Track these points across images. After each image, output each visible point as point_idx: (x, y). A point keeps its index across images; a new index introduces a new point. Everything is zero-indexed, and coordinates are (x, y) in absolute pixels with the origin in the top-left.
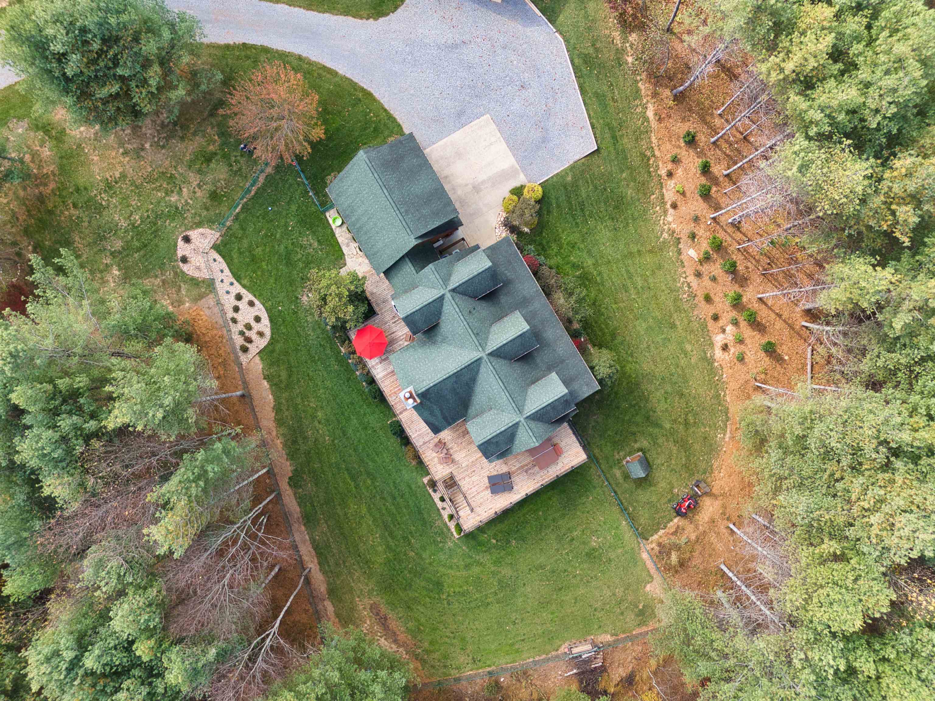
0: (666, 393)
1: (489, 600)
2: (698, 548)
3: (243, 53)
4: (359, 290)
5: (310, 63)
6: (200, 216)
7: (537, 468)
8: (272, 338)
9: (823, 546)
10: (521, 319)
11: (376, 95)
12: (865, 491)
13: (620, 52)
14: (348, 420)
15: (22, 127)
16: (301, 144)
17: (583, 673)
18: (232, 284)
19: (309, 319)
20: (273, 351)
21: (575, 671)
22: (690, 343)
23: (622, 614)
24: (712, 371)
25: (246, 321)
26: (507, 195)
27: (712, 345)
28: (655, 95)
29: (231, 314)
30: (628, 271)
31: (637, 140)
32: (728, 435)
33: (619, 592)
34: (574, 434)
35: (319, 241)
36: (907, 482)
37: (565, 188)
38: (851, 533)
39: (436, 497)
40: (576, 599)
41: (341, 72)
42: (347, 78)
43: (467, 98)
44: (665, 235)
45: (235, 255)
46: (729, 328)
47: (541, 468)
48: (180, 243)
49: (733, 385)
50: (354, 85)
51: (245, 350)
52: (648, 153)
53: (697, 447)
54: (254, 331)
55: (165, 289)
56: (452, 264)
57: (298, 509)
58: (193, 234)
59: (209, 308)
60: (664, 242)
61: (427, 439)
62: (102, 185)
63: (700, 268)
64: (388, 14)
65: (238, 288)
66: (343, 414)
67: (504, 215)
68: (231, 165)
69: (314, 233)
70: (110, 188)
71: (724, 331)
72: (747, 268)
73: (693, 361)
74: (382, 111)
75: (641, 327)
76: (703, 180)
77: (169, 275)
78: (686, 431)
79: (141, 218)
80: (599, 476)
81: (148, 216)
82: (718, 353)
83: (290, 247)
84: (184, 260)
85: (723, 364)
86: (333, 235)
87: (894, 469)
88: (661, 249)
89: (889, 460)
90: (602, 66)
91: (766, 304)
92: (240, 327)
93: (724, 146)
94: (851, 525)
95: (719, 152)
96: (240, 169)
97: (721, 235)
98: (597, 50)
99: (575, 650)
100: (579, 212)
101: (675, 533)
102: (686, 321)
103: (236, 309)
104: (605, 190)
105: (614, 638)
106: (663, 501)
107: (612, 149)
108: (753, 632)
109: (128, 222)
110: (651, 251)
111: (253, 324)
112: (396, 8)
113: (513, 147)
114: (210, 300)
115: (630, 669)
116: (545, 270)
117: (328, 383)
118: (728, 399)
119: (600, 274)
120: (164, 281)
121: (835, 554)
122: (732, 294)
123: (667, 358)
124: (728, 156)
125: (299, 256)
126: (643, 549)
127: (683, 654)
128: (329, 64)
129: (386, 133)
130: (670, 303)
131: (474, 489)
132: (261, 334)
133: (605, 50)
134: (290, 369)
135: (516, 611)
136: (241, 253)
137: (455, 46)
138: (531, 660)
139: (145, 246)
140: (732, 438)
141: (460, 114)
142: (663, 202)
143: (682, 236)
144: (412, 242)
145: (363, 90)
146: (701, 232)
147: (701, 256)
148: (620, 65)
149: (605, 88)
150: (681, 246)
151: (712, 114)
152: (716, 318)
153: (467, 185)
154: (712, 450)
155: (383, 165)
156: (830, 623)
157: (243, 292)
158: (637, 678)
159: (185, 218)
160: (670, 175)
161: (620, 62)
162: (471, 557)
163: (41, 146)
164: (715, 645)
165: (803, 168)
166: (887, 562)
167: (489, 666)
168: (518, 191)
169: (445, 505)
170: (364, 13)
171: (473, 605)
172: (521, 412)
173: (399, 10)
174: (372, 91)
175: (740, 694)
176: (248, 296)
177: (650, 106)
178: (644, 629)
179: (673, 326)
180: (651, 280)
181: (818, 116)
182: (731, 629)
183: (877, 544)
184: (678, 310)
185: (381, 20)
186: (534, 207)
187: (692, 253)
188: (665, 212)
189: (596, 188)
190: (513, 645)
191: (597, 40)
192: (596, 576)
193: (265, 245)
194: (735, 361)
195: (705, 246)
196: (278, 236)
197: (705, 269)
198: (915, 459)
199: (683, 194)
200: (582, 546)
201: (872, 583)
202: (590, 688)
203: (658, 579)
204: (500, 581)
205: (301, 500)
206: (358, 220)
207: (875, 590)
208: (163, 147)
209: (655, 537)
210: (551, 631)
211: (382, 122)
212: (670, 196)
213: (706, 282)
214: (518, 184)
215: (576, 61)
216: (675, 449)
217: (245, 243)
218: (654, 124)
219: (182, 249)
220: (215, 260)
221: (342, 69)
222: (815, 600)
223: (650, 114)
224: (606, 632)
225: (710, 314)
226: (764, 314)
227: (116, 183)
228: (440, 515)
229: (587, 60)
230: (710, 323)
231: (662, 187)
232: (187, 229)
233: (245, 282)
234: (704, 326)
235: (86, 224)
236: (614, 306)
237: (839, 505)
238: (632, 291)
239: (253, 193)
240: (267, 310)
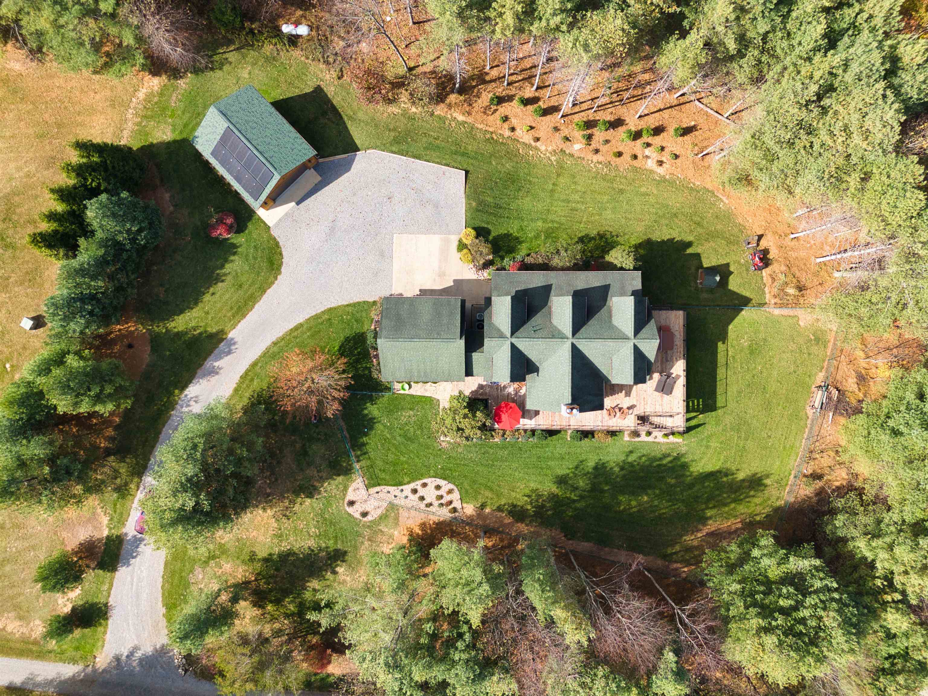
0: (667, 225)
1: (741, 445)
2: (795, 270)
3: (247, 382)
4: (467, 400)
5: (283, 339)
6: (340, 483)
7: (669, 352)
8: (457, 486)
9: (852, 184)
10: (561, 299)
11: (333, 305)
12: (831, 133)
13: (405, 112)
14: (549, 468)
15: (199, 573)
16: (340, 379)
17: (836, 409)
18: (402, 490)
19: (460, 450)
20: (467, 491)
21: (831, 414)
22: (641, 186)
23: (809, 354)
24: (672, 183)
25: (434, 497)
26: (459, 255)
27: (652, 172)
28: (450, 106)
29: (422, 505)
30: (563, 201)
31: (474, 139)
32: (724, 199)
33: (792, 346)
34: (660, 310)
35: (411, 409)
36: (844, 103)
37: (479, 211)
38: (854, 159)
39: (644, 438)
40: (778, 381)
41: (301, 321)
42: (309, 319)
43: (374, 242)
44: (553, 158)
45: (383, 475)
46: (647, 152)
47: (672, 349)
48: (350, 510)
49: (690, 173)
50: (317, 317)
51: (455, 510)
52: (488, 136)
53: (719, 227)
54: (445, 495)
55: (375, 542)
56: (491, 324)
57: (592, 544)
58: (350, 496)
59: (408, 518)
60: (558, 162)
61: (600, 418)
62: (276, 541)
63: (591, 148)
64: (282, 263)
65: (407, 488)
66: (542, 468)
67: (472, 266)
68: (319, 439)
69: (402, 409)
70: (281, 536)
71: (647, 157)
72: (612, 113)
73: (655, 192)
74: (347, 309)
75: (608, 214)
76: (530, 108)
77: (367, 533)
78: (703, 228)
79: (315, 527)
80: (700, 310)
81: (318, 522)
82: (661, 171)
83: (402, 432)
84: (365, 514)
85: (670, 171)
86: (412, 396)
87: (829, 107)
88: (561, 167)
89: (821, 106)
90: (408, 132)
91: (646, 115)
92: (436, 503)
93: (514, 78)
94: (849, 155)
95: (517, 84)
96: (326, 434)
97: (577, 118)
98: (394, 130)
99: (816, 405)
100: (501, 211)
101: (773, 280)
102: (623, 180)
103: (422, 498)
104: (496, 183)
105: (824, 371)
106: (744, 274)
107: (471, 161)
108: (881, 268)
109: (312, 539)
110: (558, 175)
111: (439, 493)
112: (281, 254)
113: (428, 231)
114: (403, 514)
115: (853, 373)
116: (528, 260)
117: (515, 465)
118: (698, 183)
119: (552, 221)
120: (369, 540)
121: (862, 179)
122: (624, 136)
123: (643, 210)
124: (523, 79)
125: (412, 430)
126: (771, 310)
127: (866, 328)
128: (292, 326)
129: (364, 314)
130: (604, 184)
131: (657, 407)
132: (450, 492)
133: (397, 124)
134: (487, 487)
135: (762, 430)
136: (384, 471)
137: (332, 229)
138: (804, 441)
139: (336, 537)
140: (728, 197)
141: (382, 254)
142: (529, 146)
143: (561, 147)
144: (462, 343)
145: (323, 313)
146: (565, 132)
147: (584, 141)
148: (415, 119)
149: (425, 139)
150: (567, 152)
151: (487, 74)
152: (635, 157)
153: (435, 280)
154: (729, 218)
155: (396, 331)
156: (909, 215)
157: (412, 486)
158: (863, 372)
159: (335, 495)
160: (513, 129)
161: (412, 118)
162: (703, 439)
163: (221, 568)
164: (874, 300)
165: (586, 47)
166: (890, 149)
167: (790, 474)
168: (462, 246)
169: (653, 435)
170: (272, 278)
171: (738, 459)
172: (628, 339)
173: (284, 253)
174: (329, 307)
175: (920, 305)
176: (417, 484)
177: (455, 115)
178: (830, 345)
179: (621, 191)
180: (579, 188)
181: (558, 19)
182: (870, 282)
183: (874, 147)
184: (612, 181)
185: (283, 269)
186: (480, 241)
187: (577, 147)
188: (537, 149)
189: (492, 189)
190: (784, 448)
191: (387, 126)
192: (770, 357)
193: (389, 450)
194: (674, 161)
195: (578, 134)
196: (388, 436)
197: (594, 144)
198: (831, 89)
199: (532, 128)
200: (743, 354)
201: (897, 168)
202: (850, 410)
203: (799, 312)
204: (732, 429)
205: (586, 538)
206: (419, 372)
207: (904, 169)
208: (276, 480)
209: (768, 296)
210: (791, 414)
211: (354, 312)
212: (527, 138)
213: (604, 149)
214: (457, 243)
215: (394, 149)
216: (712, 244)
217: (379, 463)
218: (470, 120)
219: (355, 512)
220: (378, 493)
221: (300, 319)
222: (887, 214)
223: (461, 118)
224: (816, 374)
225: (629, 159)
226: (653, 121)
227: (280, 529)
228: (659, 443)
229: (396, 141)
230: (635, 163)
231: (518, 141)
232: (343, 499)
233: (406, 479)
234: (635, 170)
235: (295, 570)
236: (582, 226)
237: (830, 156)
238: (579, 206)
239: (347, 435)
240: (435, 477)
